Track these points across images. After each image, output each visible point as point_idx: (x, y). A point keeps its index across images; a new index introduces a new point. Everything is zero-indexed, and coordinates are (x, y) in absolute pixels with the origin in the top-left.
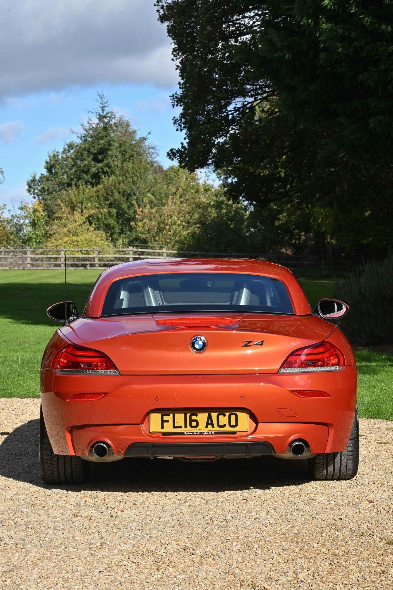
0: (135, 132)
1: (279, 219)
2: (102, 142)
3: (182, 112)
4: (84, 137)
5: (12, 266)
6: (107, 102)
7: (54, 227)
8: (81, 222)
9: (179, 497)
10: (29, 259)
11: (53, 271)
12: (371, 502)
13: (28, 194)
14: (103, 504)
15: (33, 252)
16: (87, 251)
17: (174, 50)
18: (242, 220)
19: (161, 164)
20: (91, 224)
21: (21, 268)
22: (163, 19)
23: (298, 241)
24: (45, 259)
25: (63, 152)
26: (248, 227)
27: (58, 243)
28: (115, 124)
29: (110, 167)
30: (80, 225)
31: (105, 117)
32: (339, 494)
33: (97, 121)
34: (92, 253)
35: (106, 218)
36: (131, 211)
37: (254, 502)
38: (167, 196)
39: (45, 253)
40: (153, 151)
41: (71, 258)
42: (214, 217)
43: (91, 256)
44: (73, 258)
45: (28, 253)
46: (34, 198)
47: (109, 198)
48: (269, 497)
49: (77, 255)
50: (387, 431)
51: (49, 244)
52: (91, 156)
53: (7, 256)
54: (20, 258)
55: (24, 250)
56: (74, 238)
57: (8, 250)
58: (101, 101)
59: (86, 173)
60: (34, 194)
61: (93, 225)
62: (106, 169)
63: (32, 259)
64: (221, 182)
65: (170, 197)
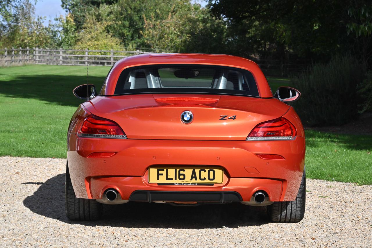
5: (48, 62)
7: (81, 34)
8: (101, 30)
9: (169, 232)
10: (61, 58)
11: (79, 67)
12: (314, 239)
14: (112, 235)
15: (64, 52)
16: (105, 52)
18: (221, 33)
20: (108, 32)
21: (55, 64)
23: (264, 49)
24: (73, 58)
26: (227, 37)
27: (84, 46)
30: (101, 33)
32: (289, 233)
34: (109, 54)
35: (120, 28)
36: (140, 24)
37: (226, 237)
38: (167, 13)
39: (74, 53)
41: (93, 57)
42: (201, 29)
43: (108, 56)
44: (94, 57)
45: (61, 52)
46: (66, 11)
47: (124, 13)
48: (237, 233)
49: (97, 55)
50: (327, 189)
51: (77, 47)
53: (45, 55)
54: (55, 56)
55: (58, 50)
56: (96, 43)
57: (45, 50)
60: (66, 9)
61: (110, 33)
63: (64, 58)
64: (207, 3)
65: (170, 14)
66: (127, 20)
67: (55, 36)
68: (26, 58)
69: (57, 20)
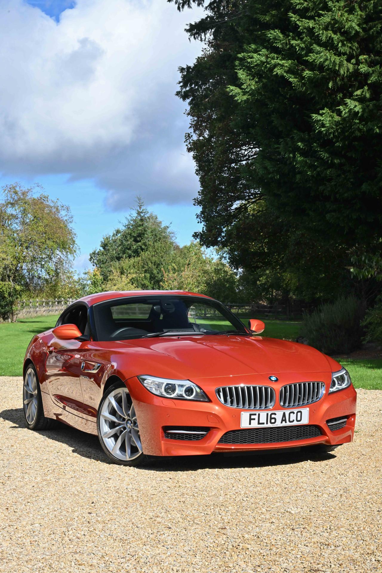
0: (161, 222)
1: (260, 281)
2: (140, 228)
3: (201, 210)
4: (127, 225)
6: (143, 203)
8: (126, 282)
13: (90, 262)
17: (197, 170)
18: (233, 282)
19: (178, 244)
20: (132, 284)
22: (189, 150)
23: (271, 296)
25: (113, 235)
26: (238, 286)
28: (148, 217)
29: (145, 245)
30: (126, 285)
31: (142, 212)
33: (136, 215)
35: (142, 280)
36: (160, 276)
38: (183, 266)
40: (173, 235)
42: (216, 279)
46: (94, 265)
47: (145, 266)
52: (133, 239)
58: (138, 202)
59: (129, 249)
60: (94, 263)
61: (134, 285)
62: (143, 247)
64: (219, 256)
65: (186, 266)
66: (149, 272)
67: (84, 288)
68: (61, 308)
69: (85, 274)
